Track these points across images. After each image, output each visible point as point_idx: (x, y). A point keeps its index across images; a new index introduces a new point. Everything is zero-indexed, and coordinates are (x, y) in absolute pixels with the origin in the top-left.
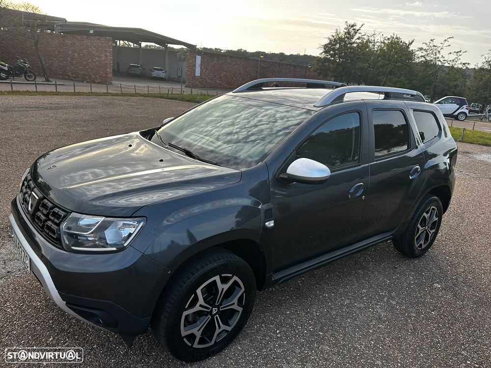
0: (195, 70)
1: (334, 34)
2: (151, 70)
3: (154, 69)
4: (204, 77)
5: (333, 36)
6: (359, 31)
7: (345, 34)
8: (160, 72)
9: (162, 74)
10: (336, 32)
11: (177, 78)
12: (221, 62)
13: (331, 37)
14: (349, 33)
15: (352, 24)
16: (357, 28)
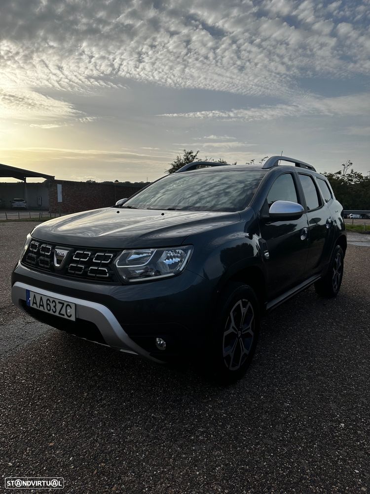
0: (57, 197)
2: (10, 202)
3: (15, 200)
5: (176, 162)
7: (185, 160)
8: (20, 202)
9: (22, 204)
10: (178, 159)
11: (37, 206)
12: (80, 189)
13: (174, 163)
14: (188, 159)
15: (190, 151)
16: (194, 154)
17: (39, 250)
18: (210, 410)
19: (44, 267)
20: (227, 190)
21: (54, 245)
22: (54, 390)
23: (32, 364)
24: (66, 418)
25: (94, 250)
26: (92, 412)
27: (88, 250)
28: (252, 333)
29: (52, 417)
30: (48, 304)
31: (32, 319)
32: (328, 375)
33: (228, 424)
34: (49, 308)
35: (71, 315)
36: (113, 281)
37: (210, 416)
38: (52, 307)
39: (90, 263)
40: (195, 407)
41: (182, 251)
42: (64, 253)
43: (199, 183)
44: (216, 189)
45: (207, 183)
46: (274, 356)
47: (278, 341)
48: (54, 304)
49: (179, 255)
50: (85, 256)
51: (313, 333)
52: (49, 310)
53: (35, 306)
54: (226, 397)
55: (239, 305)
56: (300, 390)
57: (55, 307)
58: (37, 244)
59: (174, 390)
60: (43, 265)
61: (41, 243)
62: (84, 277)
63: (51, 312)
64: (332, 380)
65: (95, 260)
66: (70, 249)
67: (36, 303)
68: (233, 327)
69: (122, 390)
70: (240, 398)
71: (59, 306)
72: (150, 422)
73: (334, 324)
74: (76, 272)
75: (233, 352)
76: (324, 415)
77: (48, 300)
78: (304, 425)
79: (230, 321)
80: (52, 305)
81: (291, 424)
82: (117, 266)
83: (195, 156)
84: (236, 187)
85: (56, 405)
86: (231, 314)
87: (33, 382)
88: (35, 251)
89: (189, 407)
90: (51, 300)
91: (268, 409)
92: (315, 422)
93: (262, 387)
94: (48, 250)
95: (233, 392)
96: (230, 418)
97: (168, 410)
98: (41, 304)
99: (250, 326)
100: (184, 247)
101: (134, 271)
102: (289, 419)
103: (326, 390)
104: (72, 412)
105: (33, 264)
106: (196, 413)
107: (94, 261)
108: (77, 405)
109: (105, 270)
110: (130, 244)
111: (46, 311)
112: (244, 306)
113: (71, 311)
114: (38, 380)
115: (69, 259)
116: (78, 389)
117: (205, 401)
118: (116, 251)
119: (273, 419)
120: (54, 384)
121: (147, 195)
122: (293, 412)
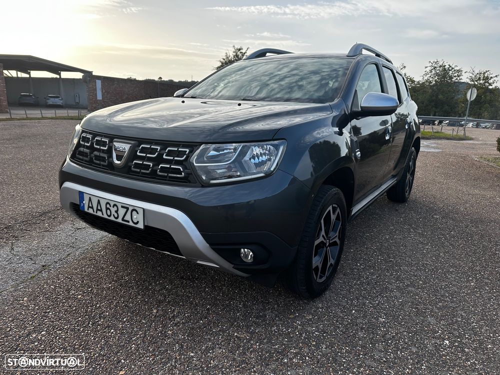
0: (96, 94)
1: (225, 57)
2: (45, 98)
3: (50, 97)
4: (107, 101)
5: (224, 59)
6: (246, 54)
7: (234, 57)
8: (56, 99)
9: (58, 101)
10: (226, 56)
11: (74, 104)
12: (121, 85)
13: (222, 60)
14: (237, 56)
15: (239, 47)
16: (243, 51)
17: (92, 144)
18: (299, 327)
19: (99, 165)
20: (300, 83)
21: (112, 138)
22: (116, 306)
23: (88, 276)
24: (135, 340)
25: (164, 144)
26: (165, 332)
27: (156, 144)
28: (338, 242)
29: (118, 339)
30: (107, 209)
31: (83, 224)
32: (418, 286)
33: (323, 343)
34: (109, 214)
35: (138, 222)
36: (190, 182)
37: (301, 334)
38: (113, 212)
39: (159, 160)
40: (282, 325)
41: (271, 147)
42: (125, 147)
43: (266, 73)
44: (287, 80)
45: (274, 74)
46: (357, 265)
47: (357, 248)
48: (115, 208)
49: (267, 152)
50: (153, 151)
51: (392, 240)
52: (110, 216)
53: (91, 211)
54: (315, 311)
55: (330, 211)
56: (392, 303)
57: (117, 212)
58: (90, 136)
59: (255, 304)
60: (98, 162)
61: (95, 135)
62: (153, 177)
63: (112, 218)
64: (423, 292)
65: (166, 156)
66: (132, 142)
67: (92, 208)
68: (323, 236)
69: (197, 305)
70: (330, 313)
71: (122, 212)
72: (235, 343)
73: (412, 230)
74: (142, 171)
75: (322, 263)
76: (425, 331)
77: (108, 203)
78: (406, 343)
79: (321, 229)
80: (113, 210)
81: (392, 342)
82: (195, 164)
83: (245, 53)
84: (309, 80)
85: (122, 324)
86: (322, 221)
87: (91, 298)
88: (88, 145)
89: (275, 324)
90: (112, 204)
91: (363, 325)
92: (417, 340)
93: (352, 300)
94: (104, 144)
95: (320, 305)
96: (323, 336)
97: (252, 329)
98: (99, 208)
99: (337, 234)
100: (276, 142)
101: (214, 170)
102: (388, 336)
103: (420, 302)
104: (141, 333)
105: (86, 161)
106: (285, 331)
107: (164, 157)
108: (146, 324)
109: (180, 169)
110: (209, 138)
111: (105, 216)
112: (334, 213)
113: (138, 217)
114: (97, 295)
115: (133, 155)
116: (145, 305)
117: (292, 316)
118: (193, 146)
119: (371, 336)
120: (116, 300)
121: (204, 88)
122: (391, 328)
